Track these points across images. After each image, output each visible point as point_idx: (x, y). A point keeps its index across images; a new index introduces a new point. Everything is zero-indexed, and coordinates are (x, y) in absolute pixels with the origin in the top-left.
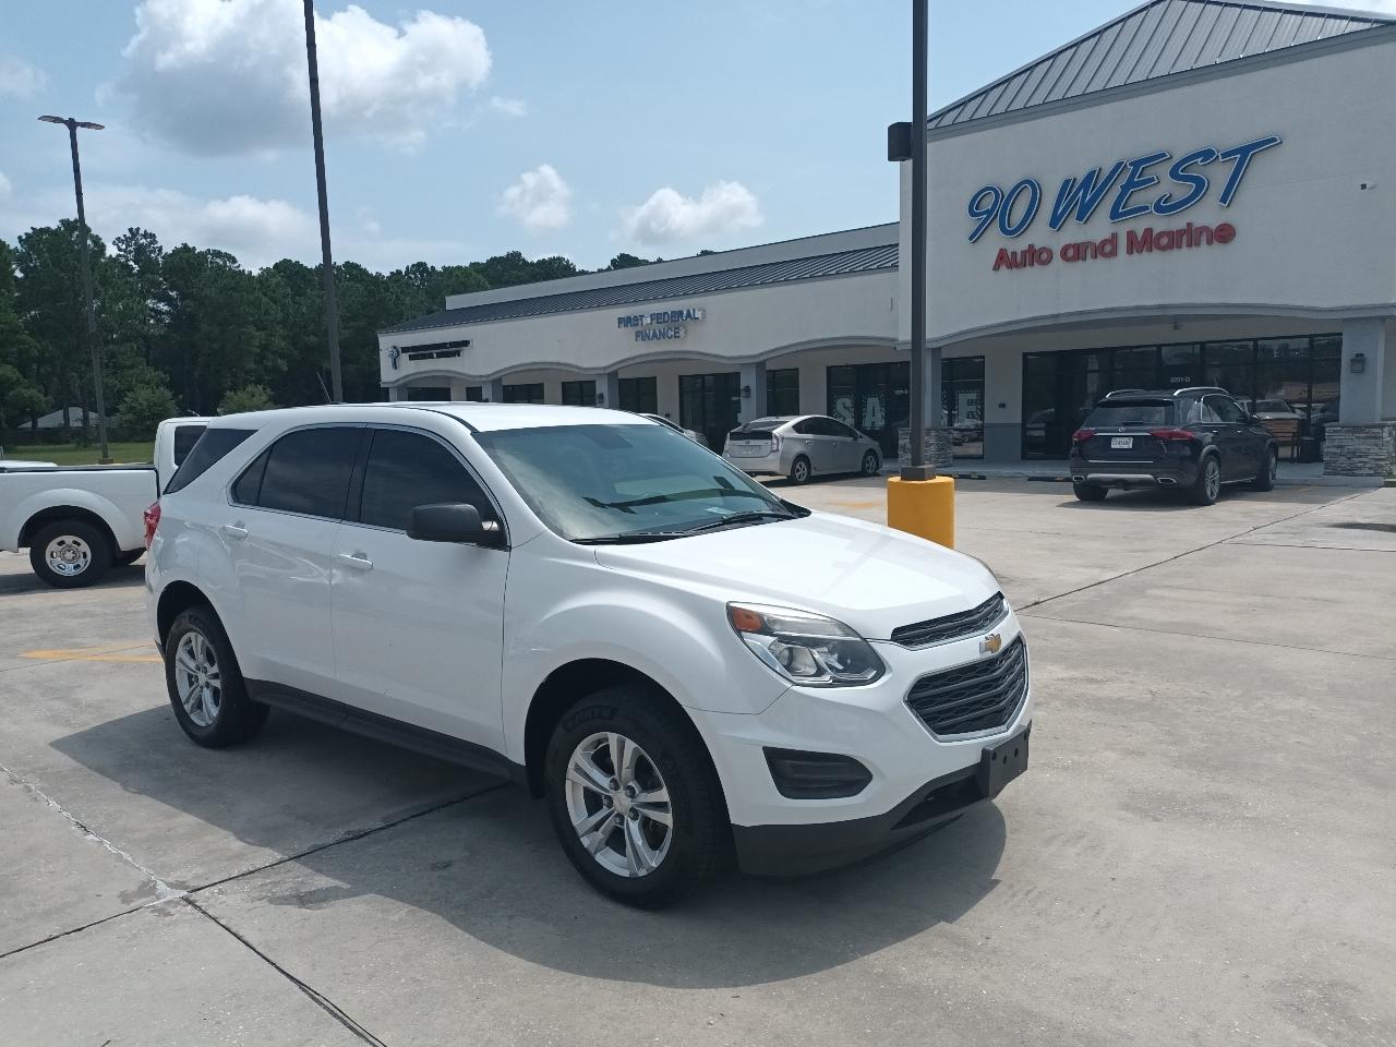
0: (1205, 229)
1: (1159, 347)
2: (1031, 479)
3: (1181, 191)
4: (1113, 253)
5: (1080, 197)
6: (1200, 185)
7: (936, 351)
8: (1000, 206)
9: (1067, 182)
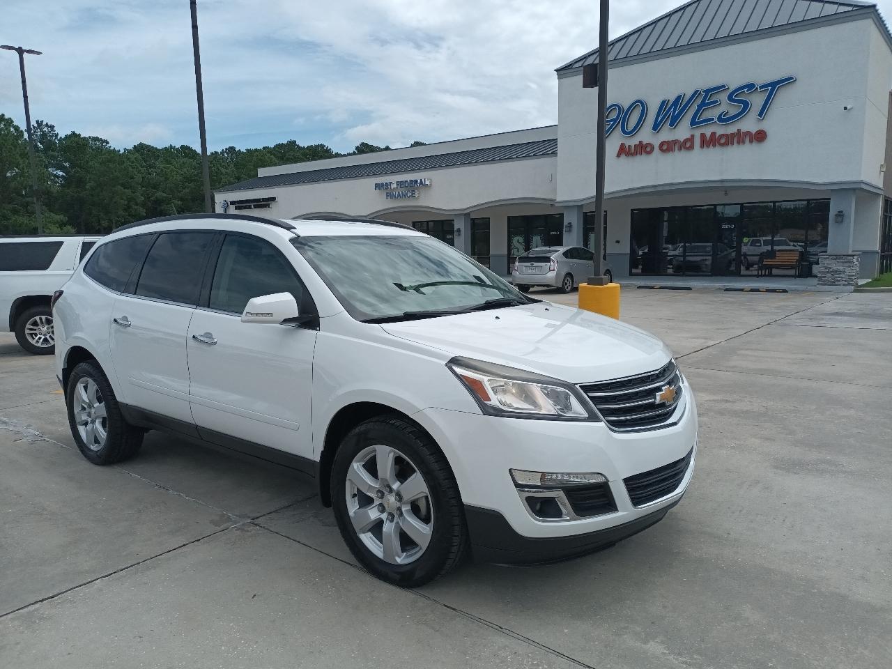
0: (748, 133)
1: (715, 206)
2: (639, 287)
3: (734, 109)
4: (691, 148)
5: (671, 112)
6: (746, 105)
7: (580, 207)
8: (622, 117)
9: (663, 102)
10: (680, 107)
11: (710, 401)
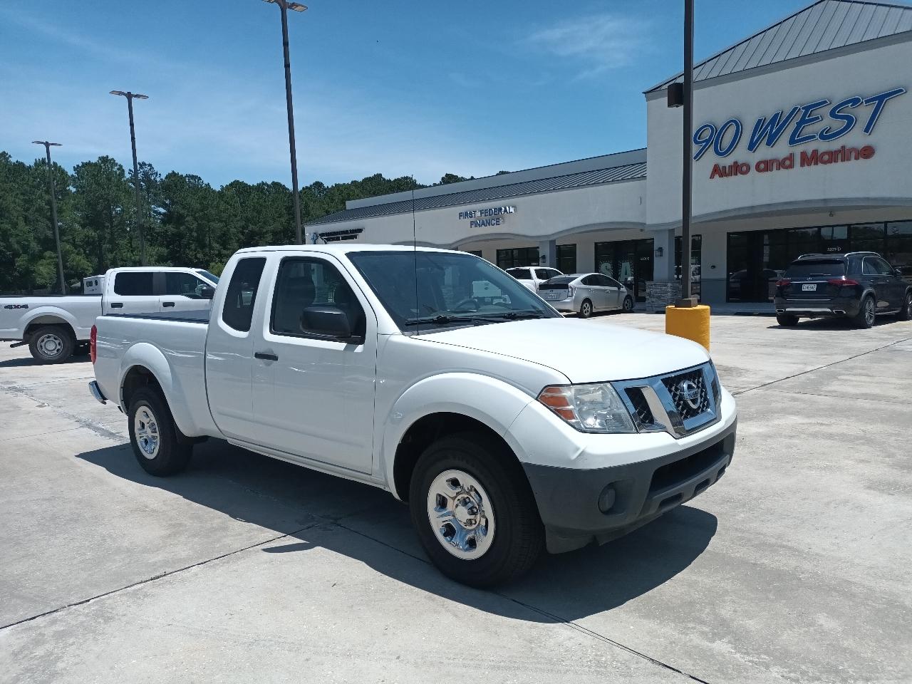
0: (854, 149)
1: (820, 228)
2: (737, 314)
3: (838, 124)
4: (791, 166)
5: (768, 130)
6: (851, 121)
7: (671, 231)
8: (714, 137)
9: (760, 121)
10: (778, 124)
11: (803, 424)
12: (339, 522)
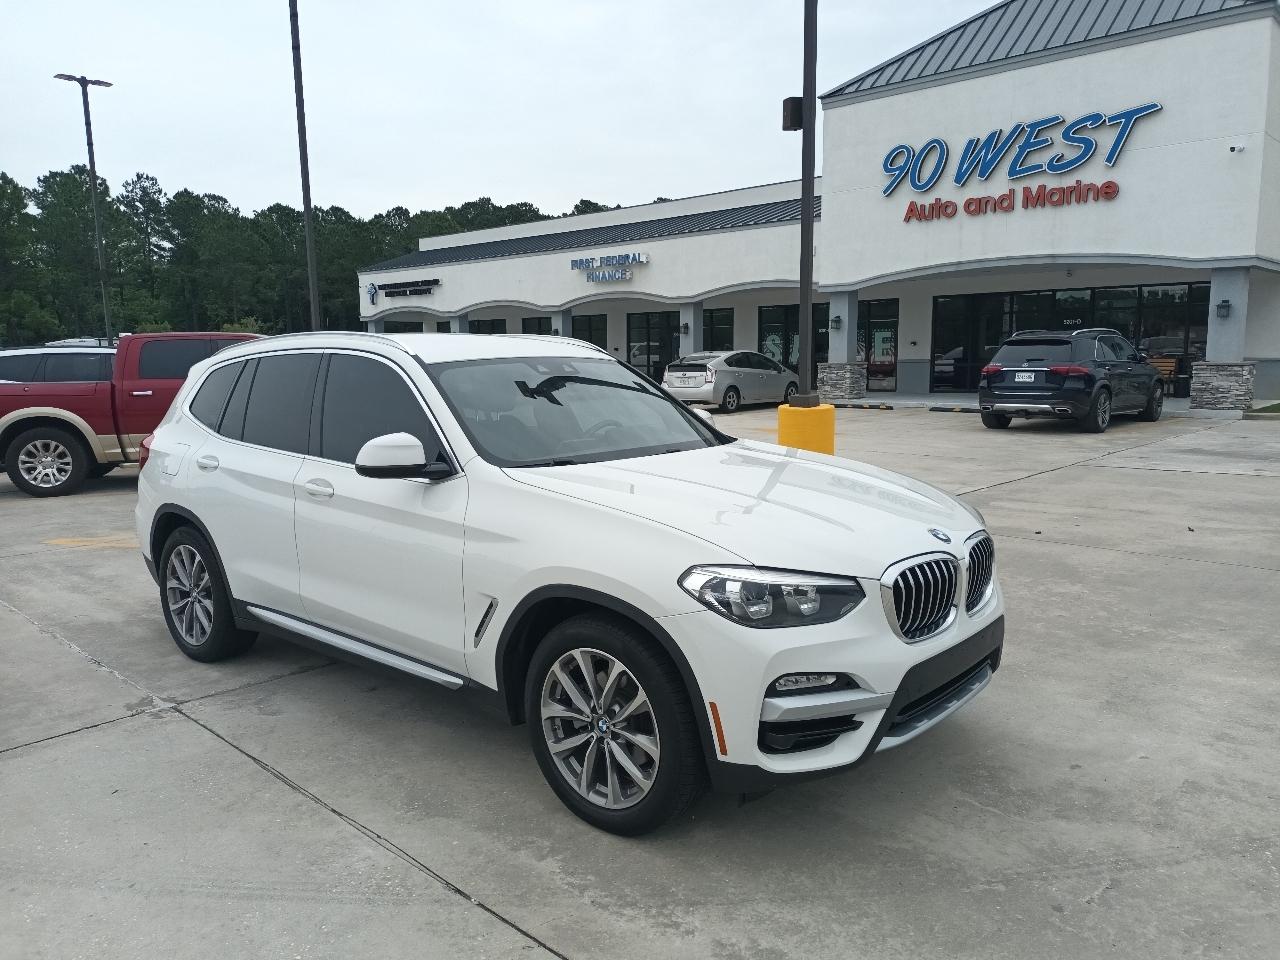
0: (1091, 187)
1: (1055, 291)
4: (1011, 208)
5: (982, 156)
6: (1089, 147)
7: (853, 294)
8: (911, 163)
9: (971, 142)
10: (995, 147)
12: (181, 707)
